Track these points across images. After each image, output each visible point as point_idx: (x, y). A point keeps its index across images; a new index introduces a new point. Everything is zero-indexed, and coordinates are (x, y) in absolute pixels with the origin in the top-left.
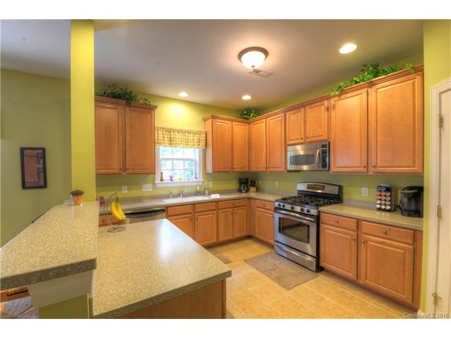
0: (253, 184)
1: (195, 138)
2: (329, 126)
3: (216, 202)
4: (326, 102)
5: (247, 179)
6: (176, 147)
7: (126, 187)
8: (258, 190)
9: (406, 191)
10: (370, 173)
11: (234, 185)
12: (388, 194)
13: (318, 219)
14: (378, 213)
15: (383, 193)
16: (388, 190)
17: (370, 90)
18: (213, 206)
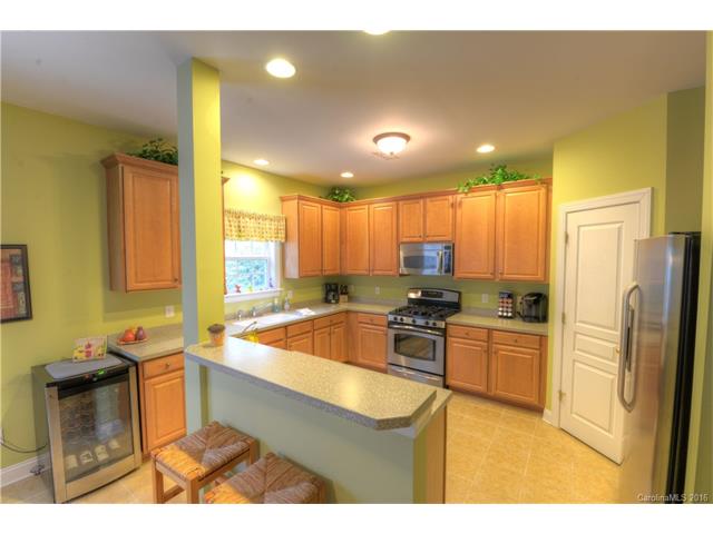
0: (345, 292)
1: (273, 227)
2: (454, 225)
3: (311, 320)
4: (450, 197)
5: (336, 285)
6: (248, 240)
7: (172, 307)
8: (351, 299)
9: (528, 298)
10: (497, 280)
11: (318, 294)
12: (510, 301)
13: (444, 332)
14: (500, 320)
15: (505, 300)
16: (510, 296)
17: (498, 193)
18: (308, 327)
